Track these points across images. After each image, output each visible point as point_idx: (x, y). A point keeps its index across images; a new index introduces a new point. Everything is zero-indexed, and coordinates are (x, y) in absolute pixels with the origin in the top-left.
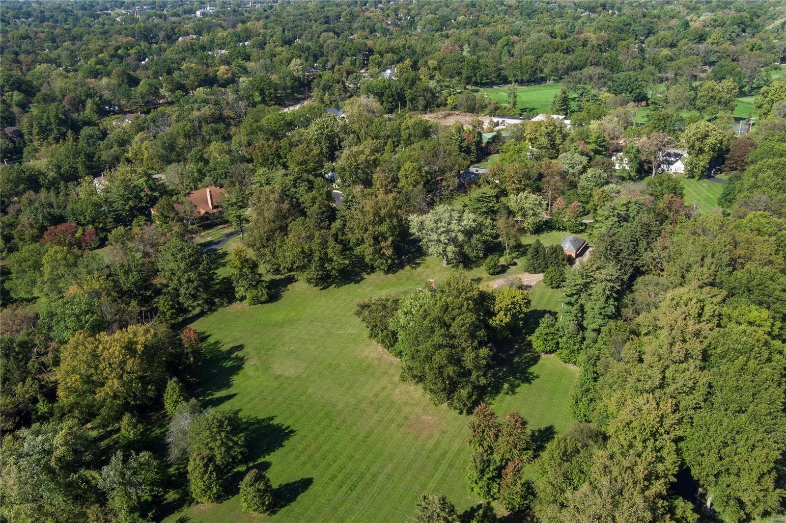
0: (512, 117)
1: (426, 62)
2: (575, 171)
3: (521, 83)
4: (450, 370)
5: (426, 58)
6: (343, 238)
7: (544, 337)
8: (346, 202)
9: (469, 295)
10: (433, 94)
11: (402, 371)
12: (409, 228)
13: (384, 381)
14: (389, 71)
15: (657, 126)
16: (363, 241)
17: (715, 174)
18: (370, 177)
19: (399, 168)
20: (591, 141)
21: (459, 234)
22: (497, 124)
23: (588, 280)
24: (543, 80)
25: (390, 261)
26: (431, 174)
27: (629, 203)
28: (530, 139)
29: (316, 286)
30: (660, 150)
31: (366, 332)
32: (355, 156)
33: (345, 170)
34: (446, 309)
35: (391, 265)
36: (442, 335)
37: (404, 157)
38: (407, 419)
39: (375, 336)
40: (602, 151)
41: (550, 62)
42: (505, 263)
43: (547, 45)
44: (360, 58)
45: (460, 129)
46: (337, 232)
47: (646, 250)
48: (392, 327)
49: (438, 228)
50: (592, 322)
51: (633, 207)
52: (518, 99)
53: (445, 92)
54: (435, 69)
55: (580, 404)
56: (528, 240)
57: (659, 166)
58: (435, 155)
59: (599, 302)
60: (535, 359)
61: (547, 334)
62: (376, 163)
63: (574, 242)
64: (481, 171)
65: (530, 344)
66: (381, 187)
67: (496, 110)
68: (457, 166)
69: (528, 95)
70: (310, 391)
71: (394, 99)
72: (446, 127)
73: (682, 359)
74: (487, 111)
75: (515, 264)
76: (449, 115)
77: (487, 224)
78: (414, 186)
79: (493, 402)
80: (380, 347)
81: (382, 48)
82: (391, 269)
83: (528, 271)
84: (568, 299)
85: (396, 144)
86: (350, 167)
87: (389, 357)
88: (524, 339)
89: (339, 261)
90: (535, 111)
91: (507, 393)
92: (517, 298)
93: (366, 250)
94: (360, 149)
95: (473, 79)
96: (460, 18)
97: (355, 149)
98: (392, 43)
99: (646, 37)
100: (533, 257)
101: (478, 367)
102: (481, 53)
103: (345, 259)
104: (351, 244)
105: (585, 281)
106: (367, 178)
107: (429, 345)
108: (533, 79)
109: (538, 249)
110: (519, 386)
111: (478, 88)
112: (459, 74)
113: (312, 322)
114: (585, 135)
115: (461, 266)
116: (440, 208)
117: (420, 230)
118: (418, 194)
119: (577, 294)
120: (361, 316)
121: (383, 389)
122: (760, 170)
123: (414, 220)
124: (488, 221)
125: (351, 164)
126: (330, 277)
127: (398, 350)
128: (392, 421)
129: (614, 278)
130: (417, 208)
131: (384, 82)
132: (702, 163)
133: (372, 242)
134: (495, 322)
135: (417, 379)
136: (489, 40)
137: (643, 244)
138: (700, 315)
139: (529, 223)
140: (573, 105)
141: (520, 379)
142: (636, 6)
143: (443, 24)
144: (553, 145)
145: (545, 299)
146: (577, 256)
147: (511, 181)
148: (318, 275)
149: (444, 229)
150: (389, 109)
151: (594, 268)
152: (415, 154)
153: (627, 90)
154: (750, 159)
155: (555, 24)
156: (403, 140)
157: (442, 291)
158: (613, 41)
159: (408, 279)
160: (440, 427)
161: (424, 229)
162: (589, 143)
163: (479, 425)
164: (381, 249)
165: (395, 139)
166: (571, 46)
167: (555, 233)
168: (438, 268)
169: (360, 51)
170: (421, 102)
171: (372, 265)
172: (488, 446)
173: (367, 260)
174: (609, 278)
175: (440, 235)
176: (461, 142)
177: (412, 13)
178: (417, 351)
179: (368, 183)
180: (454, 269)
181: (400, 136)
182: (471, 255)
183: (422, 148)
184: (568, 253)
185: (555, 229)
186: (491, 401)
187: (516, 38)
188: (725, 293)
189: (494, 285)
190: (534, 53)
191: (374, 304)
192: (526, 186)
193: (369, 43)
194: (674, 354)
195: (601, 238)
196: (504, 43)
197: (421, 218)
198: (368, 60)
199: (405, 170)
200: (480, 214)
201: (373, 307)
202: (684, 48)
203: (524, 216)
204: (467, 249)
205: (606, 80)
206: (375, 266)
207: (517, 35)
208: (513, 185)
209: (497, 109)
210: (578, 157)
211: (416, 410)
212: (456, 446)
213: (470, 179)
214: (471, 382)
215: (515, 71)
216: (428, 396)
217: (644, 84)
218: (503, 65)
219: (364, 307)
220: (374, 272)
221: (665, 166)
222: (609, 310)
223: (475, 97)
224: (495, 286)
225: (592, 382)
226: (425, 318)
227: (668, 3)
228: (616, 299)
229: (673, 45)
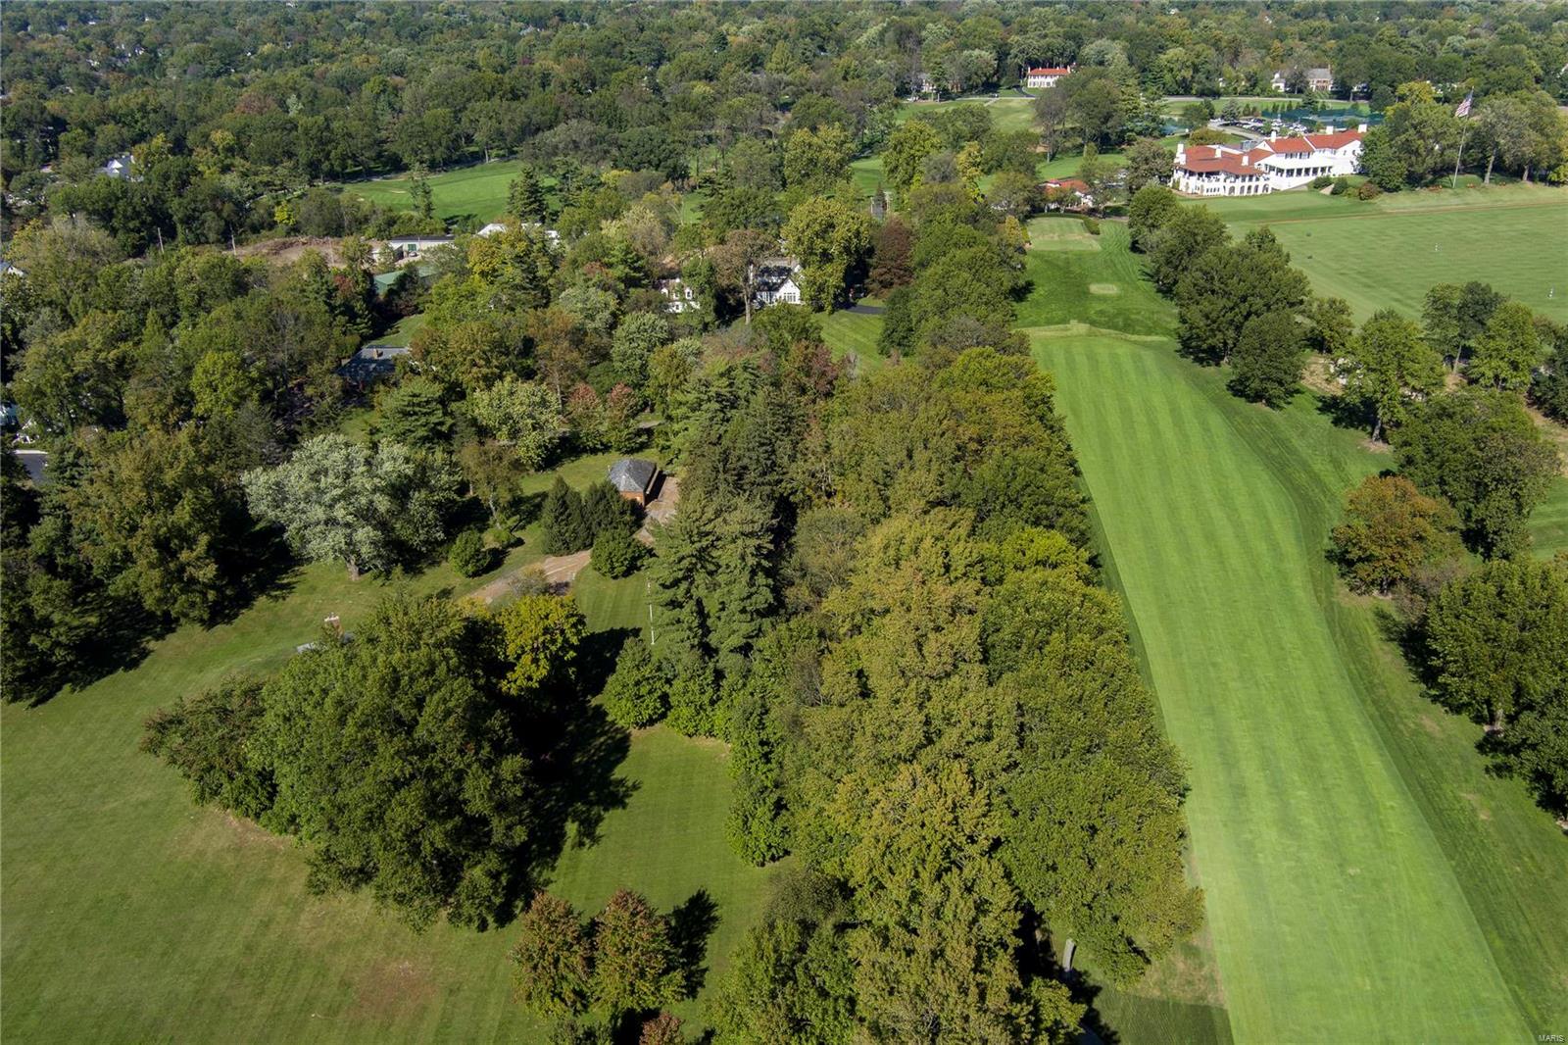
0: (428, 237)
1: (206, 136)
2: (597, 324)
3: (433, 166)
4: (436, 836)
5: (201, 128)
6: (71, 561)
7: (634, 690)
8: (61, 469)
9: (440, 635)
10: (239, 205)
11: (308, 869)
12: (246, 503)
13: (265, 899)
14: (116, 165)
15: (731, 218)
16: (128, 557)
17: (855, 298)
18: (114, 404)
19: (189, 370)
20: (613, 260)
21: (377, 497)
22: (400, 255)
23: (704, 543)
24: (476, 158)
25: (211, 595)
26: (272, 374)
27: (730, 370)
28: (483, 274)
29: (14, 700)
30: (750, 262)
31: (187, 790)
32: (65, 356)
33: (44, 394)
34: (393, 683)
35: (215, 602)
36: (397, 752)
37: (195, 340)
38: (349, 985)
39: (216, 793)
40: (640, 279)
41: (484, 120)
42: (497, 545)
43: (471, 85)
44: (33, 139)
45: (319, 268)
46: (51, 550)
47: (793, 459)
48: (255, 760)
49: (320, 491)
50: (727, 635)
51: (740, 376)
52: (433, 199)
53: (265, 199)
54: (230, 150)
55: (755, 825)
56: (534, 484)
57: (754, 297)
58: (274, 327)
59: (737, 586)
60: (620, 747)
61: (637, 683)
62: (124, 368)
63: (635, 471)
64: (389, 354)
65: (600, 713)
66: (152, 422)
67: (391, 226)
68: (333, 347)
69: (453, 190)
70: (49, 993)
71: (143, 223)
72: (285, 269)
73: (949, 668)
74: (371, 230)
75: (520, 542)
76: (285, 246)
77: (439, 463)
78: (237, 406)
79: (553, 876)
80: (232, 818)
81: (89, 115)
82: (220, 613)
83: (552, 551)
84: (668, 595)
85: (170, 322)
86: (54, 385)
87: (261, 836)
88: (583, 706)
89: (69, 622)
90: (476, 220)
91: (581, 844)
92: (553, 617)
93: (144, 579)
94: (74, 337)
95: (325, 166)
96: (266, 48)
97: (60, 339)
98: (111, 103)
99: (657, 66)
100: (556, 518)
101: (501, 807)
102: (331, 111)
103: (84, 612)
104: (96, 572)
105: (697, 545)
106: (107, 407)
107: (368, 786)
108: (455, 157)
109: (565, 502)
110: (599, 819)
111: (339, 185)
112: (290, 155)
113: (21, 797)
114: (600, 250)
115: (398, 570)
116: (316, 446)
117: (277, 505)
118: (253, 422)
119: (685, 578)
120: (163, 751)
121: (266, 925)
122: (947, 275)
123: (257, 483)
124: (439, 456)
125: (57, 378)
126: (52, 667)
127: (286, 815)
128: (309, 1003)
129: (757, 527)
130: (255, 457)
131: (108, 184)
132: (832, 281)
133: (154, 554)
134: (513, 684)
135: (353, 879)
136: (341, 87)
137: (784, 447)
138: (947, 568)
139: (529, 445)
140: (553, 202)
141: (598, 803)
142: (622, 14)
143: (229, 60)
144: (535, 281)
145: (607, 605)
146: (648, 499)
147: (467, 363)
148: (15, 669)
149: (339, 491)
150: (134, 246)
151: (710, 513)
152: (226, 333)
153: (650, 162)
154: (917, 259)
155: (473, 51)
156: (187, 308)
157: (372, 641)
158: (598, 75)
159: (269, 628)
160: (441, 979)
161: (285, 499)
162: (610, 265)
163: (543, 950)
164: (182, 569)
165: (165, 310)
166: (519, 86)
167: (586, 460)
168: (341, 587)
169: (30, 124)
170: (212, 223)
171: (167, 614)
172: (574, 991)
173: (149, 603)
174: (748, 529)
175: (331, 506)
176: (329, 295)
177: (147, 40)
178: (341, 809)
179: (113, 418)
180: (380, 582)
181: (176, 300)
182: (416, 541)
183: (238, 316)
184: (629, 497)
185: (585, 450)
186: (546, 874)
187: (398, 79)
188: (971, 514)
189: (484, 598)
190: (446, 102)
191: (192, 713)
192: (503, 368)
193: (53, 105)
194: (931, 661)
195: (696, 451)
196: (377, 90)
197: (273, 476)
198: (56, 144)
199: (206, 372)
200: (414, 444)
201: (194, 722)
202: (732, 80)
203: (514, 434)
204: (402, 530)
205: (605, 146)
206: (173, 614)
207: (400, 74)
208: (475, 369)
209: (391, 222)
210: (597, 296)
211: (368, 954)
212: (493, 1014)
213: (368, 373)
214: (494, 847)
215: (413, 143)
216: (393, 911)
217: (680, 148)
218: (384, 133)
219: (164, 726)
220: (173, 631)
221: (764, 294)
222: (761, 599)
223: (338, 201)
224: (489, 600)
225: (761, 766)
226: (342, 721)
227: (676, 6)
228: (768, 573)
229: (709, 77)
